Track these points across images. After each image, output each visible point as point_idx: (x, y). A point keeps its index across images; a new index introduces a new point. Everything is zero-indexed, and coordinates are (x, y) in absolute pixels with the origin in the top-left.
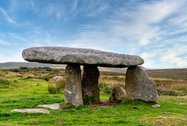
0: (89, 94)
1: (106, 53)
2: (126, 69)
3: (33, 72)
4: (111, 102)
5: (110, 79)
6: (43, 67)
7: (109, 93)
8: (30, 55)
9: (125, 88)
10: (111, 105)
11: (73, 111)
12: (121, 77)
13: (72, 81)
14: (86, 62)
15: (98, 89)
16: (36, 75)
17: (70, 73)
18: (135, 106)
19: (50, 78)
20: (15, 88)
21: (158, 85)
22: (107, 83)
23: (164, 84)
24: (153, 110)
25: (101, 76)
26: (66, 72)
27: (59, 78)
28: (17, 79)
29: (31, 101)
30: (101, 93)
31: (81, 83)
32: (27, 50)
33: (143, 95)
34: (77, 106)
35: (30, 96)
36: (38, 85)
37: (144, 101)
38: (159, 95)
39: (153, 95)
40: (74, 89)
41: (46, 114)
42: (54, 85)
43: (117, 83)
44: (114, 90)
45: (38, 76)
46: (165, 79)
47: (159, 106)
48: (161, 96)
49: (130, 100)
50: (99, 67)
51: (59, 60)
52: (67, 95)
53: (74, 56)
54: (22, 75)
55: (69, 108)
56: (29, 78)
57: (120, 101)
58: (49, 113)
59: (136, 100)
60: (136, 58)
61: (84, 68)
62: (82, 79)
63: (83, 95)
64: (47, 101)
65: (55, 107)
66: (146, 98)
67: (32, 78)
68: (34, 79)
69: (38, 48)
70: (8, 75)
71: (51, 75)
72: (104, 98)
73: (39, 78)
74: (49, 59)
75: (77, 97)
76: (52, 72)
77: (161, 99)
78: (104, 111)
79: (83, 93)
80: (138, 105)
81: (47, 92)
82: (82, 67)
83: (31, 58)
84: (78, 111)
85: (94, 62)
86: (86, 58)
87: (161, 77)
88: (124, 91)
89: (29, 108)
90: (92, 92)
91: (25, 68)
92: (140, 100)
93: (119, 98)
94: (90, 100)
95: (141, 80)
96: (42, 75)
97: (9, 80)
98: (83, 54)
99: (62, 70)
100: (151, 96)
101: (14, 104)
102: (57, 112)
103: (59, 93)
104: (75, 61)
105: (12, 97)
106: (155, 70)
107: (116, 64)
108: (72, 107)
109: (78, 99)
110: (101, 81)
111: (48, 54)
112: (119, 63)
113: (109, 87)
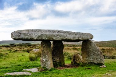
0: (57, 60)
1: (67, 32)
2: (82, 42)
3: (18, 47)
4: (72, 65)
5: (71, 49)
6: (25, 43)
7: (70, 59)
8: (16, 36)
9: (81, 55)
10: (72, 67)
11: (47, 73)
12: (78, 47)
13: (46, 52)
14: (55, 38)
15: (63, 56)
16: (21, 49)
17: (44, 47)
18: (89, 67)
19: (30, 50)
20: (7, 59)
21: (103, 52)
22: (69, 52)
23: (108, 51)
24: (101, 69)
25: (65, 48)
26: (41, 46)
27: (37, 50)
28: (8, 52)
29: (18, 67)
30: (66, 59)
31: (51, 53)
32: (14, 32)
33: (94, 60)
34: (50, 69)
35: (17, 63)
36: (22, 55)
37: (95, 64)
38: (105, 59)
39: (101, 59)
40: (47, 57)
41: (29, 75)
42: (33, 55)
43: (76, 52)
44: (74, 57)
45: (22, 50)
46: (108, 48)
47: (105, 66)
48: (106, 60)
49: (85, 63)
50: (63, 42)
51: (36, 38)
52: (42, 62)
53: (46, 35)
54: (11, 49)
55: (44, 71)
56: (16, 51)
57: (79, 64)
58: (30, 75)
59: (89, 63)
60: (88, 34)
61: (53, 42)
62: (52, 50)
63: (53, 61)
64: (29, 66)
65: (35, 70)
66: (96, 61)
67: (18, 51)
68: (20, 52)
69: (22, 31)
70: (2, 50)
71: (31, 49)
72: (68, 62)
73: (23, 51)
74: (29, 38)
75: (49, 63)
76: (32, 46)
78: (68, 71)
79: (53, 59)
80: (91, 66)
81: (29, 60)
82: (52, 42)
83: (17, 37)
84: (50, 72)
85: (59, 38)
86: (54, 36)
87: (105, 47)
88: (81, 57)
89: (17, 72)
90: (59, 58)
91: (13, 44)
92: (92, 63)
93: (78, 62)
94: (59, 64)
95: (92, 49)
96: (25, 49)
97: (2, 53)
98: (52, 33)
99: (38, 44)
100: (99, 60)
101: (7, 69)
102: (36, 73)
103: (37, 60)
104: (47, 39)
105: (5, 65)
106: (101, 42)
107: (75, 39)
108: (46, 69)
109: (50, 65)
110: (65, 51)
111: (28, 34)
112: (77, 38)
113: (71, 55)
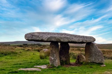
0: (64, 59)
1: (73, 35)
2: (85, 44)
3: (31, 46)
4: (77, 64)
5: (75, 50)
6: (36, 44)
7: (75, 58)
9: (85, 55)
10: (76, 65)
11: (55, 69)
12: (82, 49)
13: (54, 52)
14: (62, 40)
15: (69, 56)
16: (32, 48)
17: (53, 47)
18: (91, 66)
19: (40, 50)
20: (20, 56)
21: (104, 54)
22: (74, 52)
23: (108, 53)
24: (101, 68)
25: (71, 49)
26: (50, 47)
27: (46, 50)
28: (21, 51)
29: (30, 63)
30: (71, 58)
31: (59, 53)
32: (27, 34)
33: (95, 59)
34: (57, 66)
35: (29, 61)
36: (34, 54)
37: (96, 63)
38: (105, 59)
39: (101, 59)
40: (55, 56)
41: (39, 71)
42: (43, 54)
43: (80, 52)
44: (78, 56)
45: (34, 49)
46: (108, 50)
47: (105, 65)
49: (88, 63)
50: (69, 44)
51: (46, 40)
52: (51, 60)
53: (55, 38)
54: (25, 49)
55: (52, 67)
56: (29, 50)
57: (82, 63)
58: (40, 71)
59: (91, 62)
60: (91, 38)
61: (60, 44)
62: (60, 50)
63: (60, 60)
64: (39, 64)
65: (44, 67)
66: (97, 61)
67: (30, 50)
68: (32, 51)
69: (34, 33)
70: (16, 49)
71: (41, 48)
72: (72, 61)
73: (35, 50)
74: (40, 39)
75: (57, 61)
76: (42, 47)
77: (106, 61)
78: (73, 69)
79: (60, 58)
80: (93, 65)
81: (39, 58)
82: (59, 44)
83: (30, 38)
84: (57, 69)
85: (66, 40)
86: (61, 38)
87: (106, 49)
88: (84, 57)
89: (29, 68)
90: (66, 58)
91: (26, 45)
92: (93, 62)
93: (82, 61)
94: (65, 63)
95: (94, 50)
96: (36, 48)
97: (17, 51)
98: (60, 36)
99: (48, 45)
100: (100, 60)
101: (20, 65)
102: (45, 70)
103: (46, 59)
104: (55, 40)
105: (19, 61)
106: (102, 44)
107: (79, 41)
108: (54, 67)
109: (57, 62)
110: (70, 51)
111: (40, 36)
112: (81, 41)
113: (75, 55)
